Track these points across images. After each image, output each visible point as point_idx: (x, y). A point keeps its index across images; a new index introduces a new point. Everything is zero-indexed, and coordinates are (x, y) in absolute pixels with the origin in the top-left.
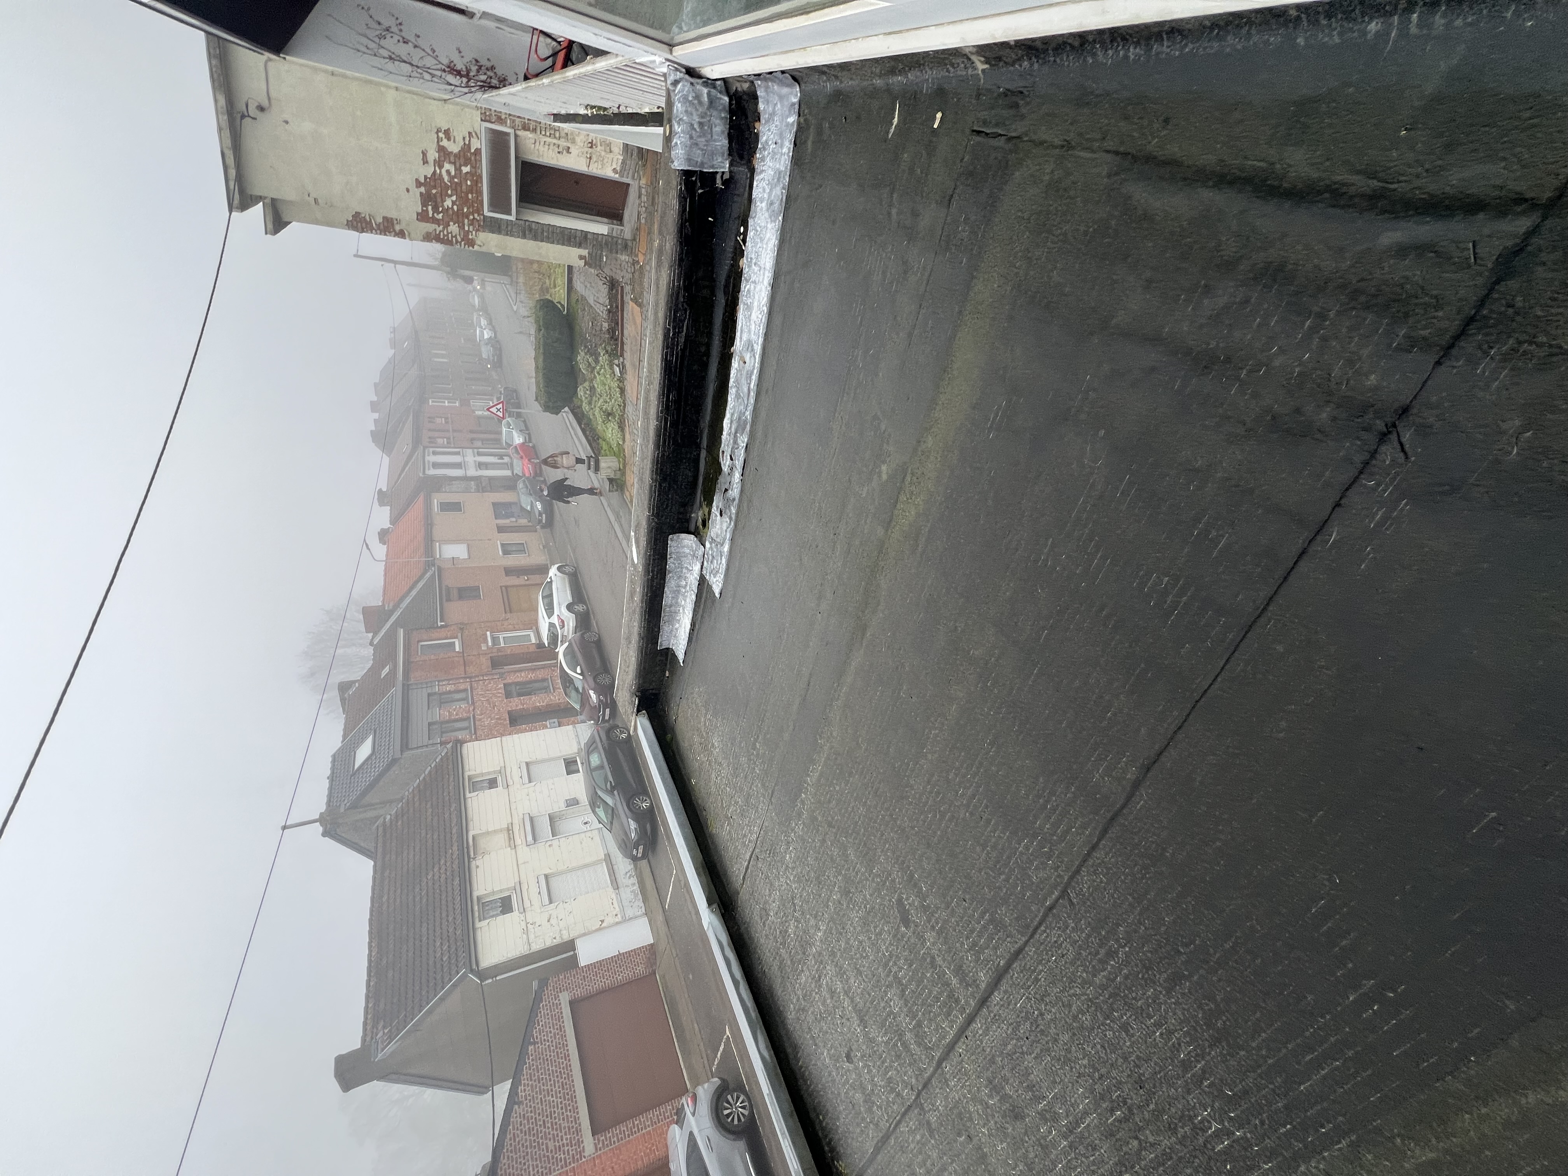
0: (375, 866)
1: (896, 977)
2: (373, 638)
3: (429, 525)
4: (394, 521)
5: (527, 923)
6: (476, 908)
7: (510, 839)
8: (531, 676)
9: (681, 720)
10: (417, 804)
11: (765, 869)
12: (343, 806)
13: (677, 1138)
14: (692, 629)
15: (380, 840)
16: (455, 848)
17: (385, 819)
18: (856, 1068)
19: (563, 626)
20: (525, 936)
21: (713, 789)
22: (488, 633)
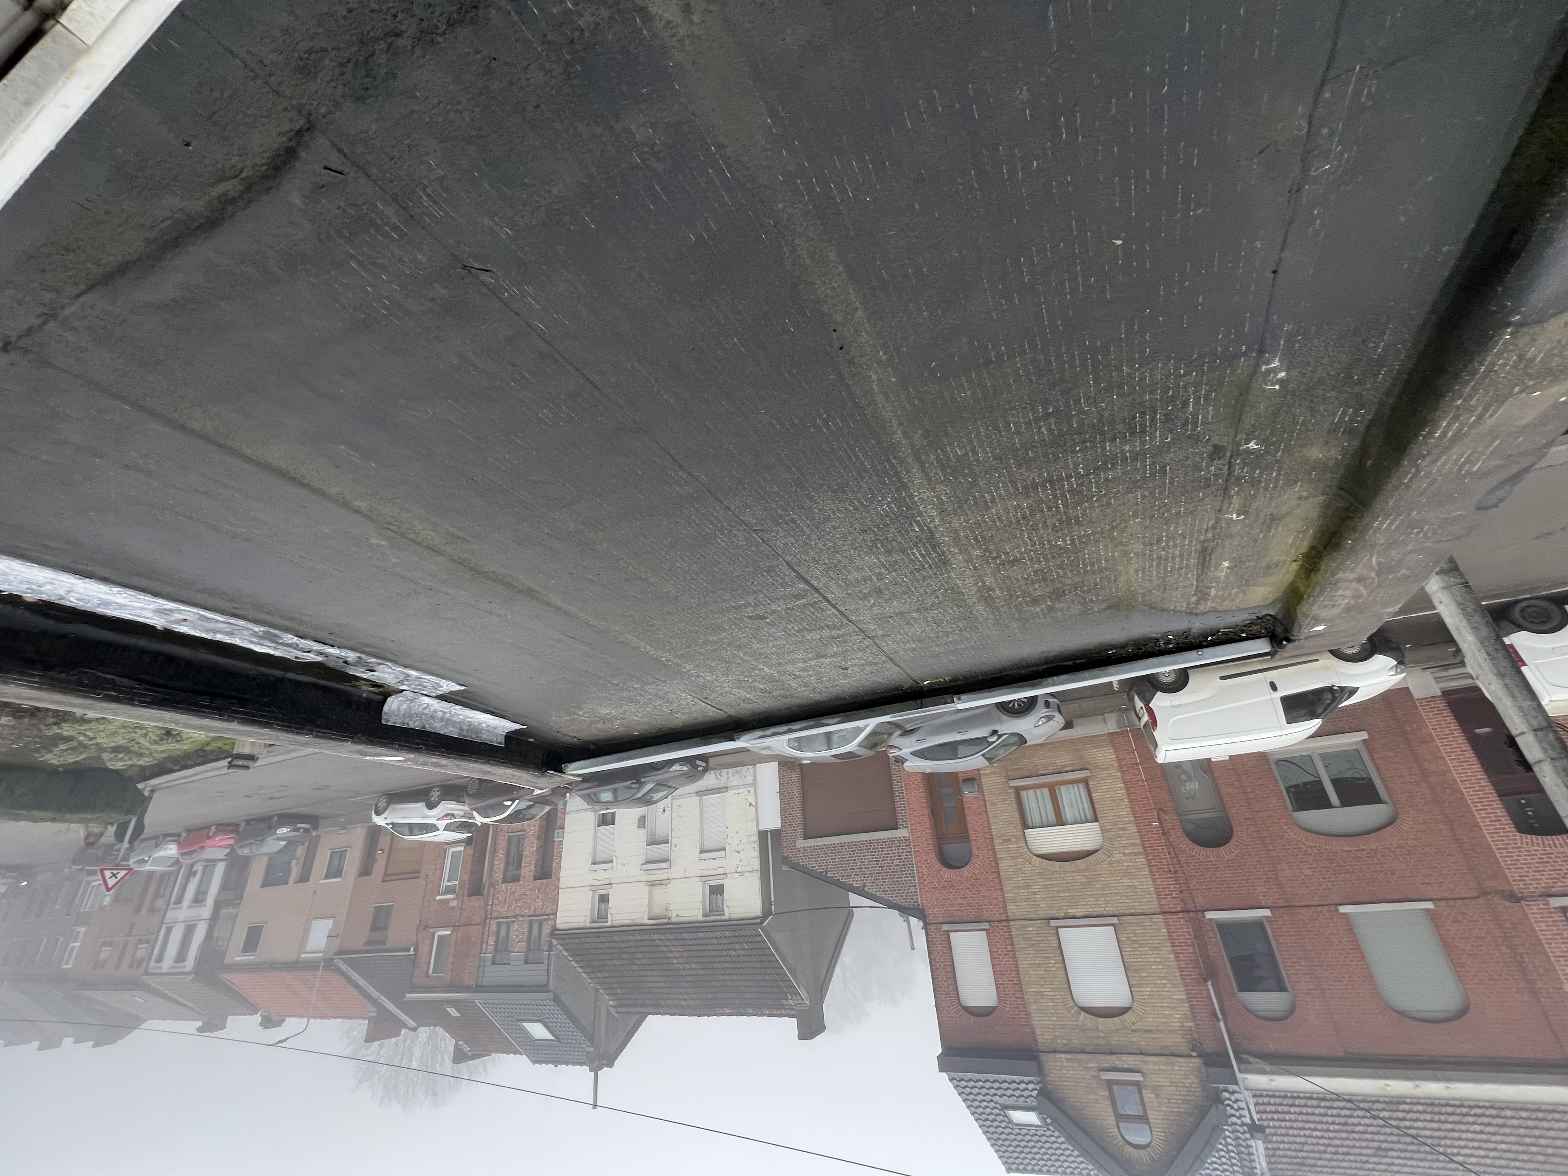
0: (653, 1014)
1: (798, 632)
2: (407, 1027)
3: (272, 966)
4: (252, 1009)
5: (736, 872)
6: (712, 918)
7: (660, 884)
8: (501, 854)
9: (578, 735)
10: (605, 975)
11: (715, 695)
12: (588, 1049)
13: (914, 765)
14: (492, 713)
15: (630, 1010)
16: (655, 937)
17: (612, 1006)
18: (851, 666)
19: (453, 815)
20: (746, 875)
21: (646, 720)
22: (438, 898)
